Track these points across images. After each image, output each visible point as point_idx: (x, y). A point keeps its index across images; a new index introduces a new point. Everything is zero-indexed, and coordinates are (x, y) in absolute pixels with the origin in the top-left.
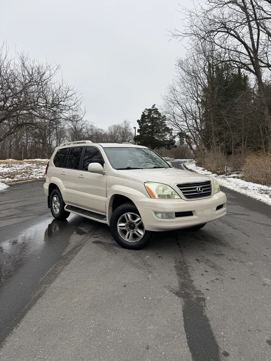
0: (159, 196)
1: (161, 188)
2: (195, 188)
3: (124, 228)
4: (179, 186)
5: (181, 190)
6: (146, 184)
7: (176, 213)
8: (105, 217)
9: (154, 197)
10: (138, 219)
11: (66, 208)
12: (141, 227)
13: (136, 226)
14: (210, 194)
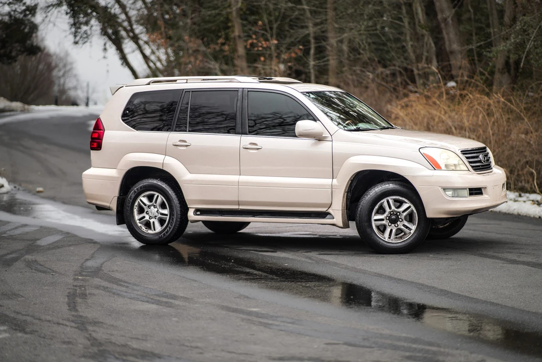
0: (446, 166)
1: (444, 156)
2: (477, 157)
3: (384, 222)
4: (464, 152)
5: (467, 158)
6: (421, 151)
7: (469, 189)
9: (440, 169)
10: (407, 206)
13: (403, 216)
14: (490, 167)
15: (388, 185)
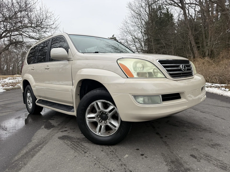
0: (138, 74)
1: (139, 65)
3: (95, 120)
4: (161, 62)
5: (165, 67)
6: (119, 62)
7: (163, 96)
8: (73, 107)
9: (132, 76)
10: (111, 107)
11: (37, 102)
12: (115, 117)
13: (109, 116)
14: (192, 74)
15: (95, 91)
